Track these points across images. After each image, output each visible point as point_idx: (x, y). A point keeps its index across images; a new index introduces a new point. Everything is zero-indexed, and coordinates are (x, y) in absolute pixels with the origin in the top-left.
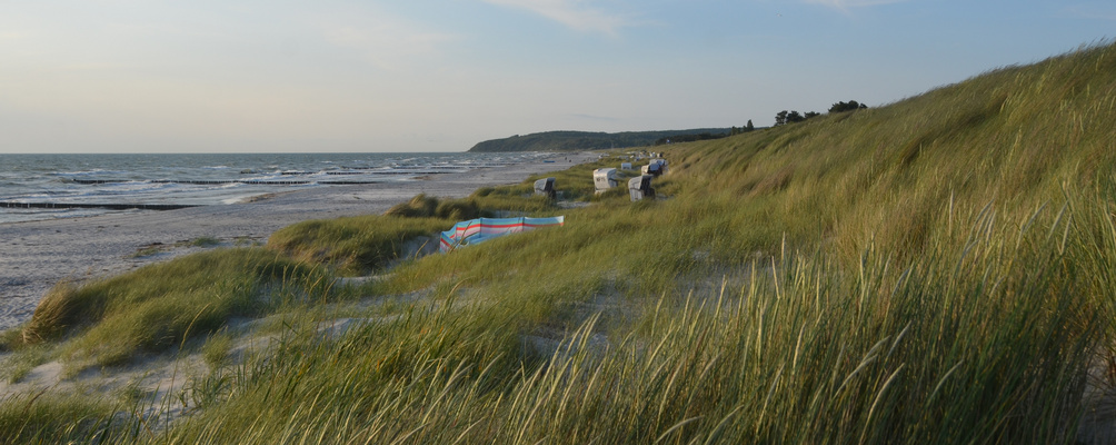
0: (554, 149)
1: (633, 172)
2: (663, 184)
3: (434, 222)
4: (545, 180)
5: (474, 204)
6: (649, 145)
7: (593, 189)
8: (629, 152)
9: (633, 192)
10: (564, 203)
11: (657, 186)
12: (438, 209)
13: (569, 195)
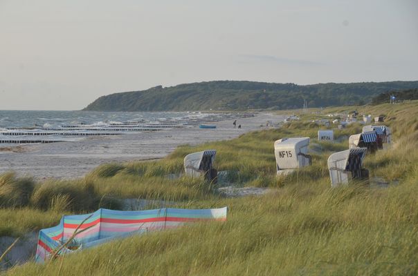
0: (216, 108)
1: (337, 144)
2: (383, 163)
3: (28, 215)
4: (201, 155)
5: (90, 188)
6: (362, 104)
7: (273, 169)
8: (330, 114)
9: (334, 175)
10: (229, 189)
11: (373, 166)
12: (36, 196)
13: (238, 177)
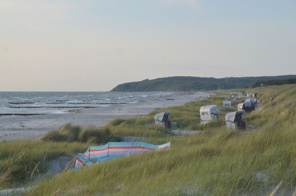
0: (175, 90)
1: (232, 108)
2: (253, 118)
3: (75, 145)
4: (163, 114)
5: (108, 131)
6: (247, 87)
7: (199, 121)
8: (231, 92)
9: (228, 124)
10: (177, 131)
11: (248, 120)
12: (81, 134)
13: (182, 125)
